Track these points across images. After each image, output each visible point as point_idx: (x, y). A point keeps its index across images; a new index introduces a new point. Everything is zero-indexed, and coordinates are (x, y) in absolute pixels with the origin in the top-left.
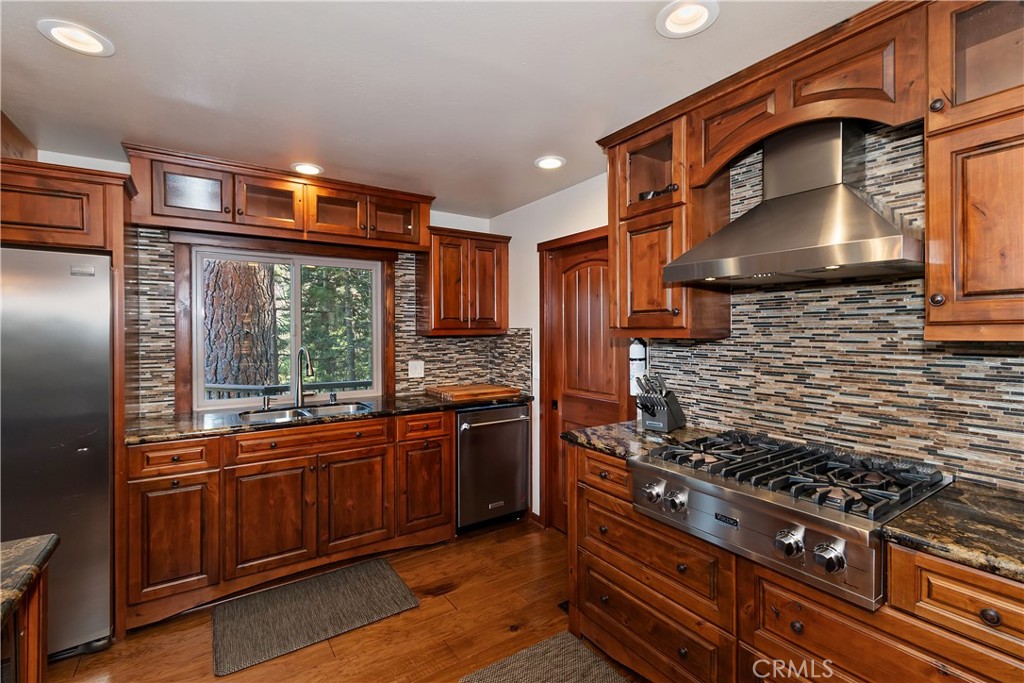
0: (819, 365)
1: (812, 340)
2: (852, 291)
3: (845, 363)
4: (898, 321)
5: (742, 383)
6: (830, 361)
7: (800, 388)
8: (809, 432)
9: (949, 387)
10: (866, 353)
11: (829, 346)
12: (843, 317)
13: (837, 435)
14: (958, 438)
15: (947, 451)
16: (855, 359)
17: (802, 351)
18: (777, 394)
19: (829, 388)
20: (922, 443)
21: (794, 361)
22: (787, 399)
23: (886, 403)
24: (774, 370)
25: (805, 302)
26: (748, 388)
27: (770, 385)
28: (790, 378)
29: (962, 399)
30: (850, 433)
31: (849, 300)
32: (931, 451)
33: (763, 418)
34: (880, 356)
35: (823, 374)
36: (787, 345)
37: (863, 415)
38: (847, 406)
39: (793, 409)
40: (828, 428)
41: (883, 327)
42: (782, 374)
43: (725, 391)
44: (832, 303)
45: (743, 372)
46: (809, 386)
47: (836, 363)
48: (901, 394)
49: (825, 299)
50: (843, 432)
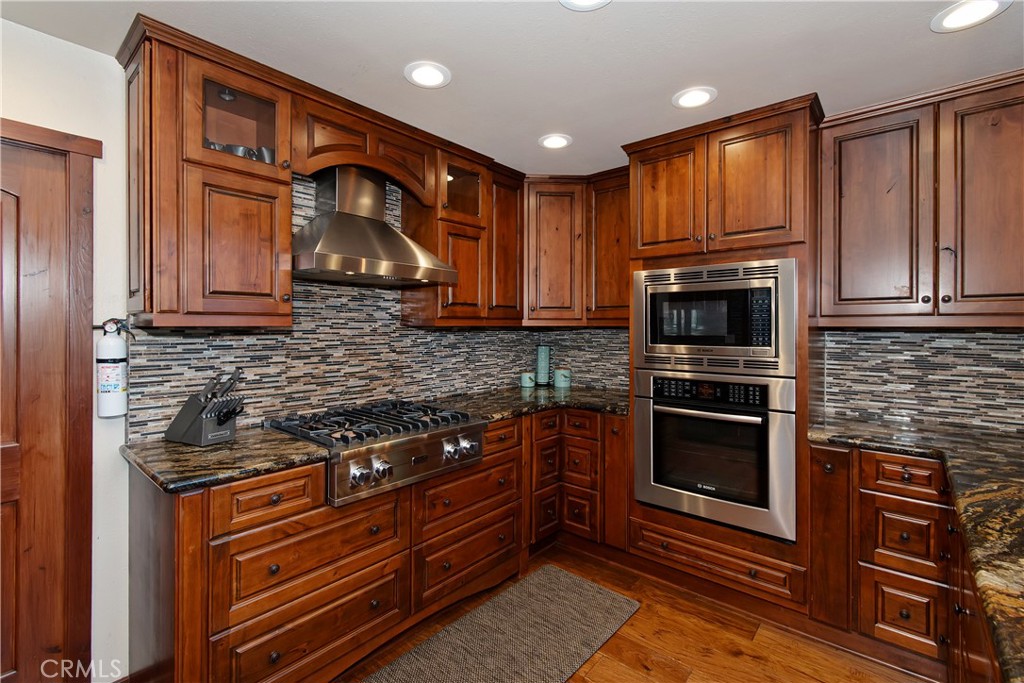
0: (336, 347)
1: (331, 327)
2: (355, 292)
3: (352, 344)
4: (377, 315)
5: (272, 370)
6: (344, 344)
7: (323, 367)
8: (329, 400)
9: (398, 353)
10: (362, 336)
11: (342, 332)
12: (350, 310)
13: (347, 397)
14: (400, 381)
15: (397, 390)
16: (357, 340)
17: (325, 336)
18: (305, 375)
19: (342, 363)
20: (387, 389)
21: (319, 345)
22: (313, 377)
23: (374, 368)
24: (303, 354)
25: (326, 297)
26: (279, 374)
27: (300, 368)
28: (316, 359)
29: (402, 358)
30: (355, 393)
31: (354, 299)
32: (390, 392)
33: (293, 399)
34: (369, 338)
35: (338, 354)
36: (313, 332)
37: (361, 378)
38: (352, 375)
39: (318, 384)
40: (341, 394)
41: (371, 319)
42: (309, 357)
43: (255, 382)
44: (344, 300)
45: (275, 359)
46: (329, 364)
47: (346, 344)
48: (379, 361)
49: (339, 296)
50: (350, 393)
